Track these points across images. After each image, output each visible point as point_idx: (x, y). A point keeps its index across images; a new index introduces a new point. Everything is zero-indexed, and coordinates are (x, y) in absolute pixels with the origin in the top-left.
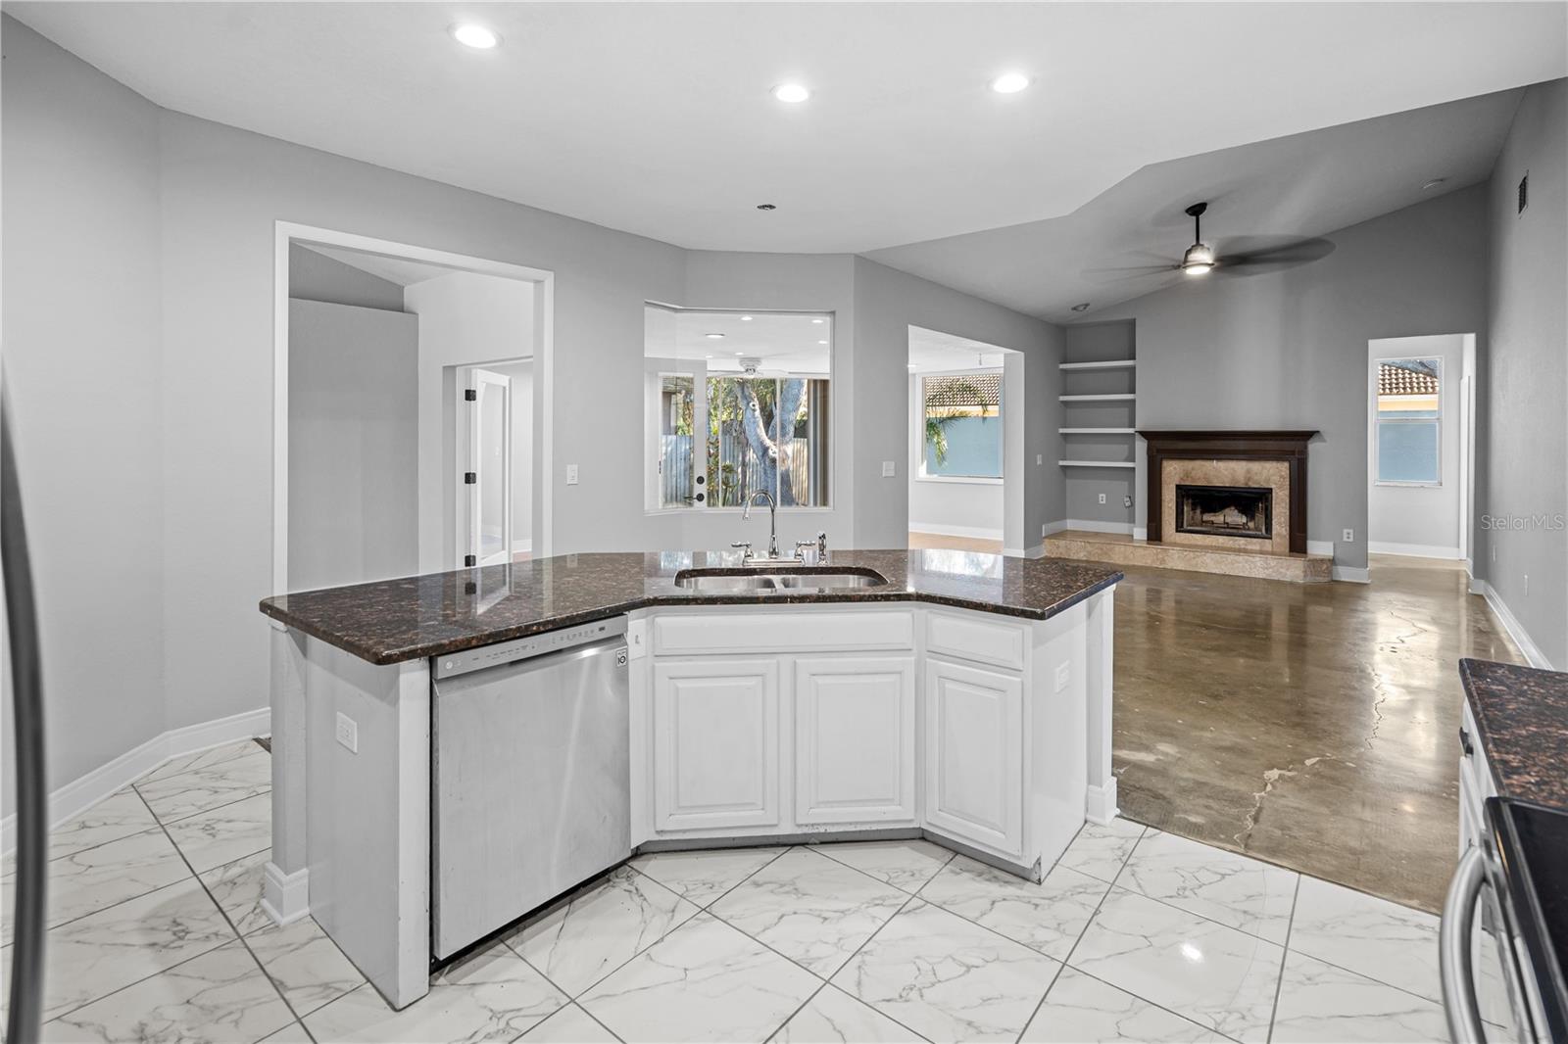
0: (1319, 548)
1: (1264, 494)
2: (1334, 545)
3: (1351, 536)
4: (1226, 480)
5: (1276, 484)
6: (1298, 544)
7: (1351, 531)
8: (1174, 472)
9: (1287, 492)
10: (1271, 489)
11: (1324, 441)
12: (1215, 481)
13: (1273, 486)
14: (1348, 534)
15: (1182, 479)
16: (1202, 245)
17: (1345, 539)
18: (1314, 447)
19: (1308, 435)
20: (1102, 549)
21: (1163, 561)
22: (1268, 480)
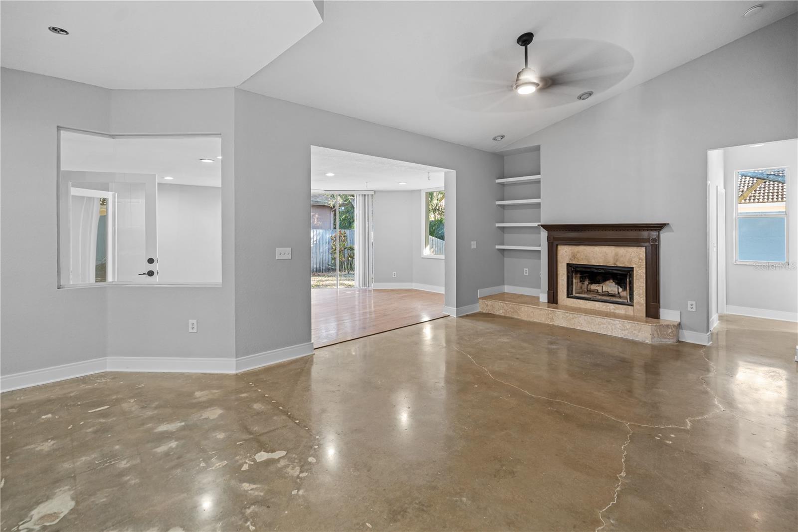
0: (669, 315)
1: (629, 272)
2: (680, 312)
3: (694, 307)
4: (601, 260)
5: (636, 264)
6: (653, 311)
7: (694, 303)
8: (566, 254)
9: (644, 271)
10: (633, 268)
11: (673, 231)
12: (593, 261)
13: (634, 266)
14: (692, 305)
15: (571, 259)
16: (530, 68)
17: (689, 309)
18: (664, 235)
19: (660, 227)
20: (513, 309)
21: (552, 319)
22: (630, 261)
